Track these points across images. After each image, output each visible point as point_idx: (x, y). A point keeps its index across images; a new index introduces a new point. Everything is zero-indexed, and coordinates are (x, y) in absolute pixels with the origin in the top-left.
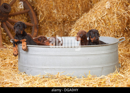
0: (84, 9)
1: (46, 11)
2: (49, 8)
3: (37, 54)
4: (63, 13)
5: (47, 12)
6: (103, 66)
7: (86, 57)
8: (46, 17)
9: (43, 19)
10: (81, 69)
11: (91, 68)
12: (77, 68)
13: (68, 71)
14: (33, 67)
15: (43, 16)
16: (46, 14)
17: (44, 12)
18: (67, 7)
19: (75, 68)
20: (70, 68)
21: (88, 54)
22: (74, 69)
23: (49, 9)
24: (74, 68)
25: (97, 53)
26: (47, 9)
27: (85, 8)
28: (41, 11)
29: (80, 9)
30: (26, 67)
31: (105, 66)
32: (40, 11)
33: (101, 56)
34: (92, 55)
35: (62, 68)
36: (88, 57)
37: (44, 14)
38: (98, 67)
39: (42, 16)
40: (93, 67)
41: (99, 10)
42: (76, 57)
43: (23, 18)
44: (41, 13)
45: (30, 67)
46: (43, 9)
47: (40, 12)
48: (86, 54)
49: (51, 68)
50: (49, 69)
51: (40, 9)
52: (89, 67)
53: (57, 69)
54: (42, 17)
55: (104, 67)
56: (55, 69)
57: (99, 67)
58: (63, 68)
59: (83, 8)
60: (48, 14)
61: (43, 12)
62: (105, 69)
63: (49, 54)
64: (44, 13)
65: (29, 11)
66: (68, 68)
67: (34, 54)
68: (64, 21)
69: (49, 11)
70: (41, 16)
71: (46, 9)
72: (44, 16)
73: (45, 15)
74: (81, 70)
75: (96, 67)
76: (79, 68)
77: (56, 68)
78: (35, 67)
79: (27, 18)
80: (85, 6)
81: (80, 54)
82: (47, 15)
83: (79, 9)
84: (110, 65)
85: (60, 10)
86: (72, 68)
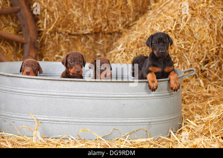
0: (139, 10)
1: (58, 10)
2: (65, 4)
3: (26, 91)
4: (95, 17)
5: (60, 13)
6: (150, 120)
7: (118, 101)
8: (58, 24)
9: (52, 28)
10: (108, 123)
11: (129, 123)
12: (100, 121)
13: (84, 126)
14: (17, 116)
15: (52, 20)
16: (59, 18)
17: (55, 14)
18: (103, 3)
19: (98, 121)
20: (88, 121)
21: (123, 96)
22: (94, 123)
23: (66, 7)
24: (95, 121)
25: (141, 95)
26: (61, 7)
27: (142, 6)
28: (48, 11)
29: (132, 10)
30: (3, 116)
31: (155, 120)
32: (45, 10)
33: (148, 100)
34: (130, 97)
35: (73, 120)
36: (123, 102)
37: (53, 18)
38: (140, 121)
39: (50, 21)
40: (132, 121)
41: (171, 11)
42: (100, 101)
43: (7, 25)
44: (48, 16)
45: (10, 115)
46: (53, 8)
47: (46, 13)
48: (119, 96)
49: (52, 119)
50: (47, 120)
51: (46, 6)
52: (125, 121)
53: (63, 121)
54: (50, 23)
55: (153, 122)
56: (58, 121)
57: (144, 121)
58: (75, 120)
59: (138, 7)
60: (64, 17)
61: (51, 13)
62: (154, 125)
63: (49, 93)
64: (53, 15)
65: (19, 10)
66: (85, 121)
67: (21, 91)
68: (97, 33)
69: (65, 11)
70: (47, 21)
71: (58, 7)
72: (53, 22)
73: (57, 19)
74: (108, 126)
75: (138, 121)
76: (105, 121)
77: (60, 120)
78: (20, 116)
79: (16, 26)
80: (143, 3)
81: (108, 95)
82: (61, 19)
83: (130, 10)
84: (164, 119)
85: (87, 10)
86: (92, 121)
